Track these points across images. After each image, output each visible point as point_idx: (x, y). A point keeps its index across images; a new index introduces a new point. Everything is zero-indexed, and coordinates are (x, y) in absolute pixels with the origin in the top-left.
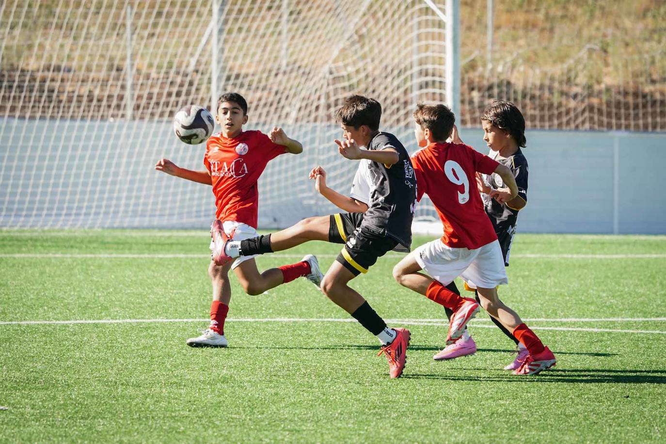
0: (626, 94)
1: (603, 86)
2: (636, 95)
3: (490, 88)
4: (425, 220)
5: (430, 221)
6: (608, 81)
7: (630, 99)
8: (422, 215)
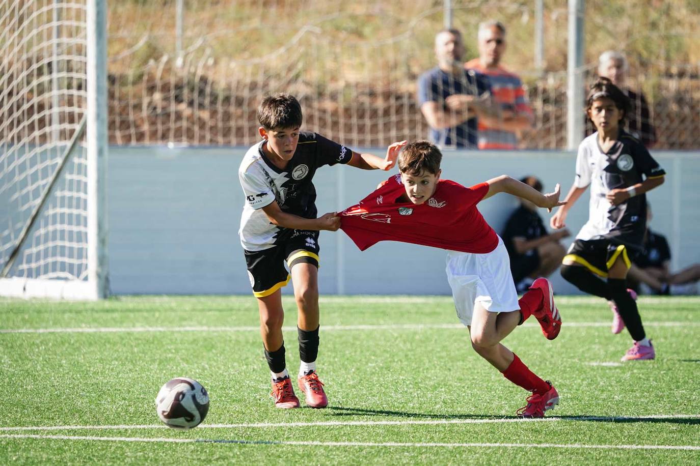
0: (372, 94)
1: (341, 84)
2: (387, 95)
3: (179, 87)
4: (58, 278)
5: (66, 279)
6: (351, 75)
7: (380, 104)
8: (54, 270)
